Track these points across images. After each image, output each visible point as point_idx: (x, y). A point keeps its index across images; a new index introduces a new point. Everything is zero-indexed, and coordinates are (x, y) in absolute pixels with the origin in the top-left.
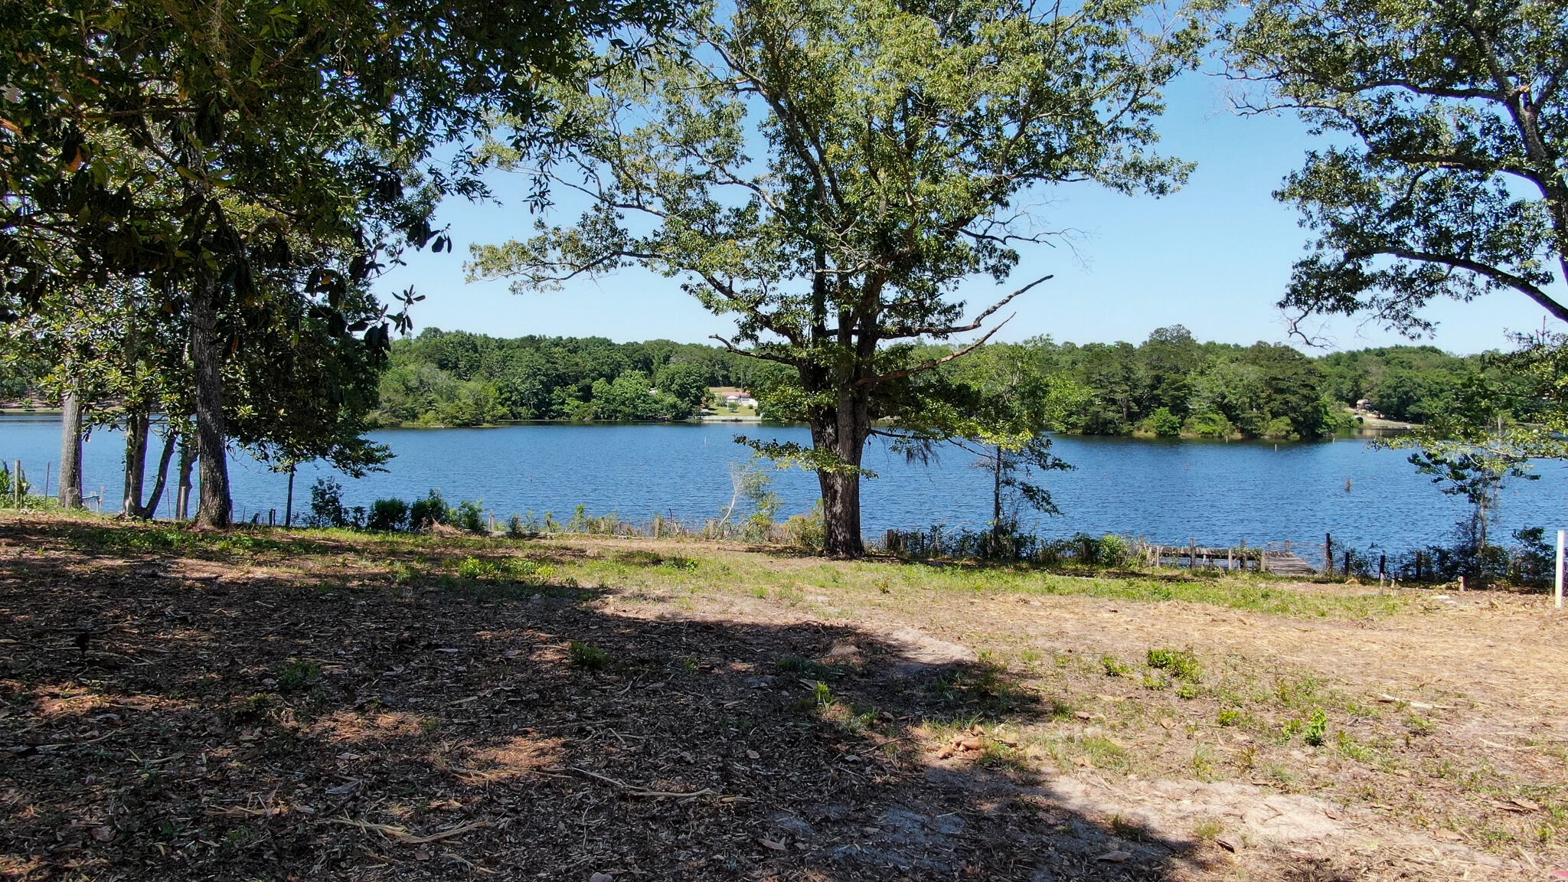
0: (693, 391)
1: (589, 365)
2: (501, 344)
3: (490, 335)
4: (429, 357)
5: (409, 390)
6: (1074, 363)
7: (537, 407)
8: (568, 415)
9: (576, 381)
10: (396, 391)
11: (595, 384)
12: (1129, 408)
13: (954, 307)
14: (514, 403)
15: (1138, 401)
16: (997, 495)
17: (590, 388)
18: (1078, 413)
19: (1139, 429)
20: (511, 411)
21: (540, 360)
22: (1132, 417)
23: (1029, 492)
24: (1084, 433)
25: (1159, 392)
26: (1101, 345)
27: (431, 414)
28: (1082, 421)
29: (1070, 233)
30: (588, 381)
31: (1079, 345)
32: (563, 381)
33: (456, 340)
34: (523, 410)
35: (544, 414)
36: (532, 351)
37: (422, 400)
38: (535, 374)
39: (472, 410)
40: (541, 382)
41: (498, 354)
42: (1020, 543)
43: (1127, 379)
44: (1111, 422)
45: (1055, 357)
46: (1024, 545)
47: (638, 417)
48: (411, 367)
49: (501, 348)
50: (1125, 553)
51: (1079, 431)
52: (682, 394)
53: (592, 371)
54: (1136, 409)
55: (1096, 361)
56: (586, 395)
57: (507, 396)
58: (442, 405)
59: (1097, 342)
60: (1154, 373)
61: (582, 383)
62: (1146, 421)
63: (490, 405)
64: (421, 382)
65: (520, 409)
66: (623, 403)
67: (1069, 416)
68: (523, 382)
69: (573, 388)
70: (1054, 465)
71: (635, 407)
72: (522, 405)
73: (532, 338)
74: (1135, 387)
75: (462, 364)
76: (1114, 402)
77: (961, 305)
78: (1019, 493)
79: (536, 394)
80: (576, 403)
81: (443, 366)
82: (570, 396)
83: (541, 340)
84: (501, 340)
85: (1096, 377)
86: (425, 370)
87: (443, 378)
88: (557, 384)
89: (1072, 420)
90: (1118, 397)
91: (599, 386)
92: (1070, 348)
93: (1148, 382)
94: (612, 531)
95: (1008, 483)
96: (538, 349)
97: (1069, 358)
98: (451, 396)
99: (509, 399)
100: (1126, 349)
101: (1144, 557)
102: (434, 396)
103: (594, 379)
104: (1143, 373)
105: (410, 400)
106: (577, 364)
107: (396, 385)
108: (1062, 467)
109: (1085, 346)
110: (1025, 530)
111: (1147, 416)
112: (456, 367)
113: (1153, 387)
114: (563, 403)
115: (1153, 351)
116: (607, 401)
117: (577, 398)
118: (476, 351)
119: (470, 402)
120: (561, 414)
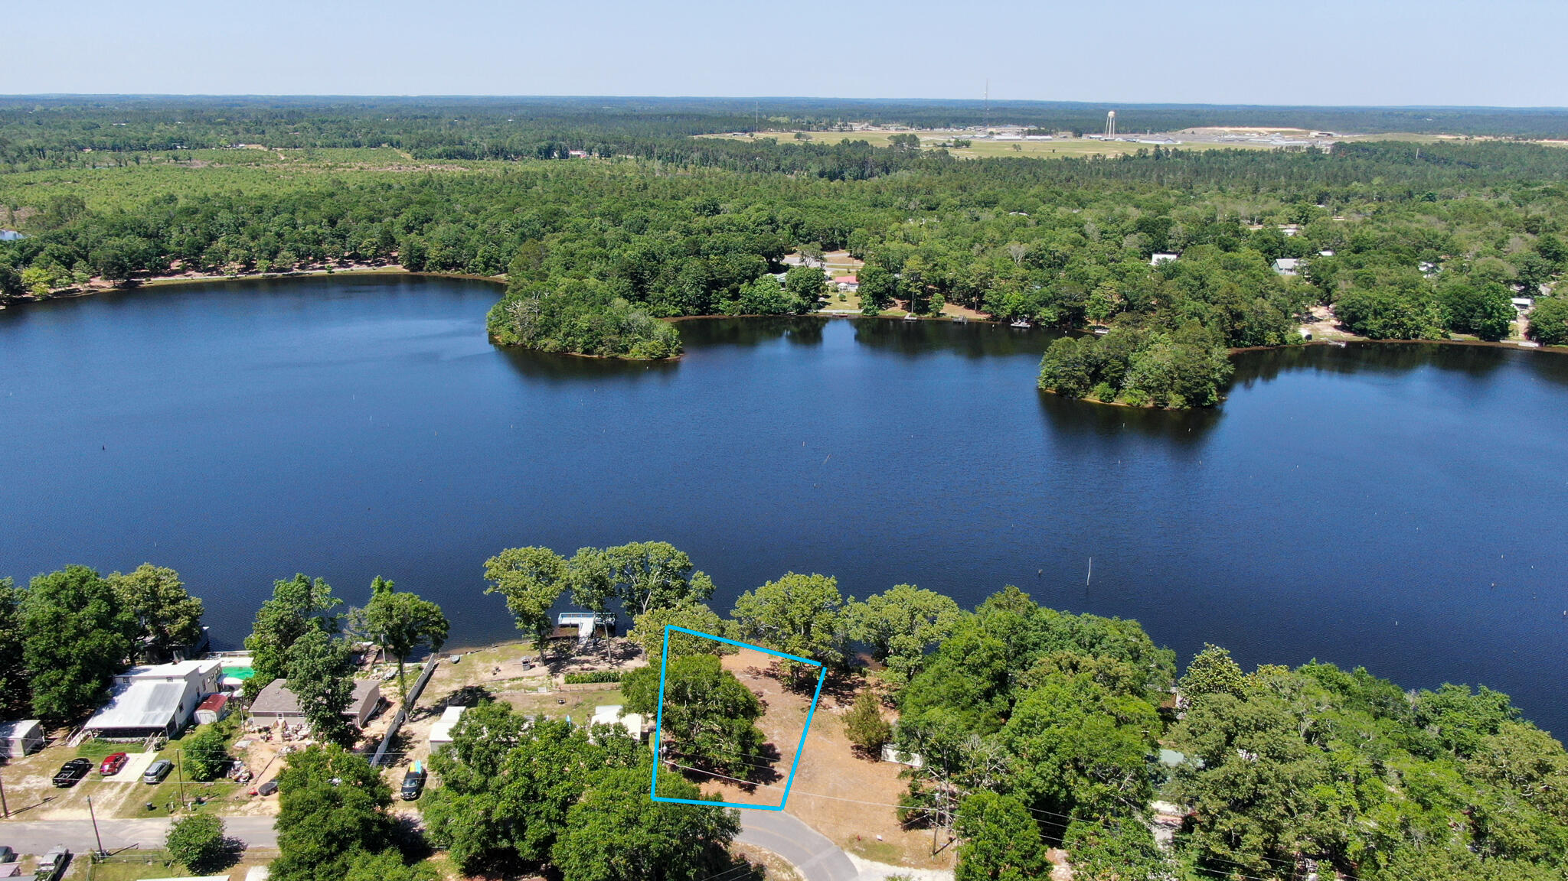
0: (812, 292)
1: (736, 272)
8: (723, 312)
11: (740, 288)
14: (684, 303)
17: (737, 290)
20: (682, 310)
21: (702, 273)
30: (734, 285)
32: (717, 286)
34: (690, 309)
35: (706, 310)
36: (696, 260)
38: (698, 283)
40: (703, 289)
41: (671, 264)
47: (773, 314)
52: (804, 293)
53: (739, 275)
56: (735, 295)
57: (679, 299)
61: (730, 287)
65: (687, 308)
66: (761, 303)
68: (690, 289)
69: (725, 291)
71: (770, 306)
72: (689, 304)
79: (700, 298)
80: (728, 302)
81: (633, 277)
82: (723, 296)
88: (714, 289)
91: (744, 288)
99: (681, 301)
103: (739, 284)
106: (726, 273)
112: (642, 276)
116: (750, 300)
117: (729, 299)
120: (717, 310)
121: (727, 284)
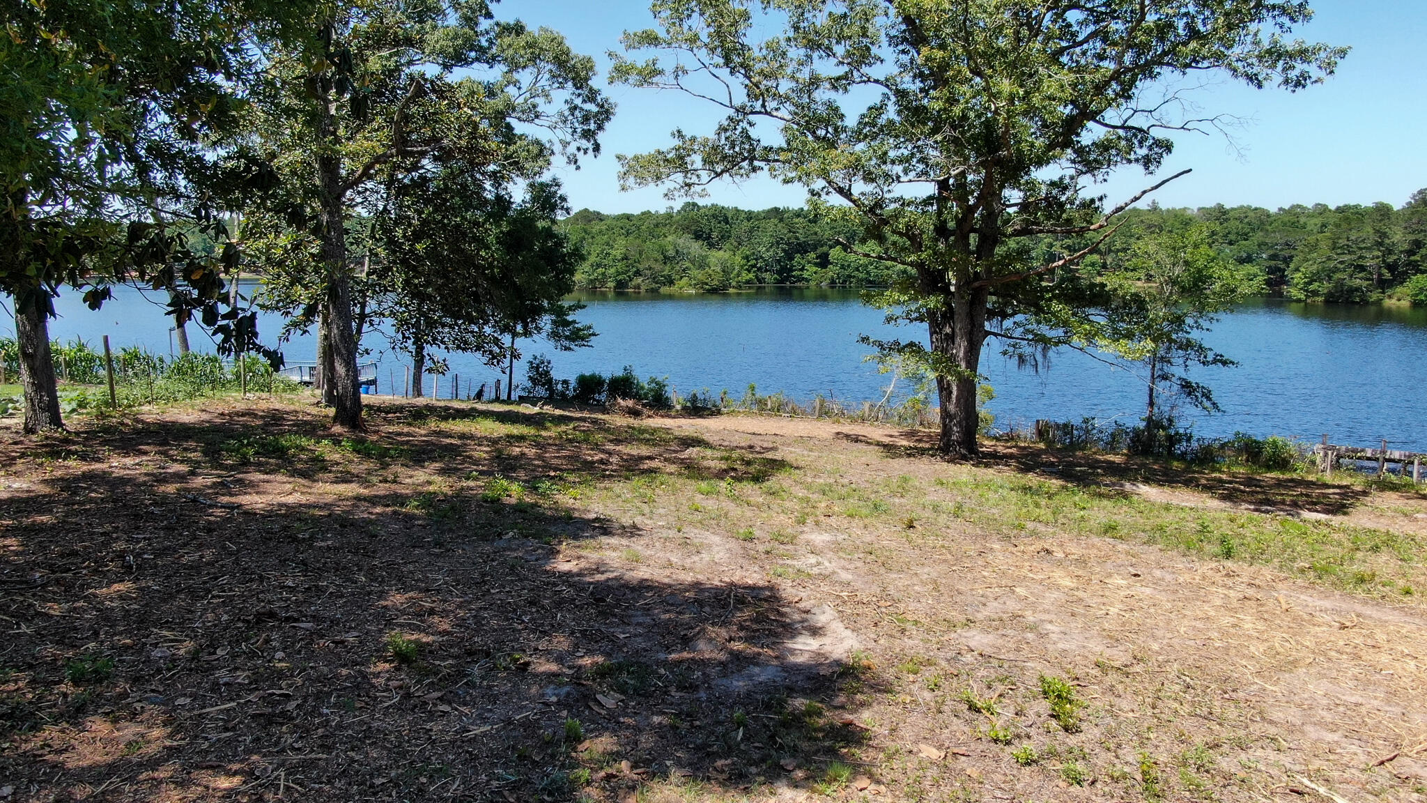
1: (826, 234)
2: (750, 216)
3: (740, 208)
4: (686, 229)
5: (666, 259)
6: (1324, 226)
7: (779, 272)
8: (807, 280)
9: (815, 249)
10: (656, 260)
11: (832, 252)
12: (1380, 275)
13: (1093, 201)
14: (760, 269)
15: (1392, 268)
16: (1151, 390)
17: (827, 255)
18: (1320, 280)
19: (1390, 297)
20: (757, 277)
21: (783, 230)
22: (1383, 285)
23: (1188, 388)
24: (1327, 302)
25: (1417, 258)
26: (1356, 207)
27: (685, 280)
28: (1325, 287)
29: (1225, 119)
30: (825, 249)
31: (1332, 207)
32: (803, 248)
33: (711, 213)
34: (767, 276)
35: (787, 279)
36: (776, 221)
37: (678, 268)
38: (778, 243)
39: (720, 276)
40: (784, 250)
41: (746, 225)
42: (1173, 440)
43: (1381, 244)
44: (1357, 289)
45: (1302, 220)
46: (1180, 441)
47: (870, 282)
48: (670, 238)
49: (749, 219)
50: (1291, 456)
51: (1320, 299)
53: (830, 240)
54: (1387, 275)
55: (1344, 226)
56: (824, 262)
57: (752, 263)
58: (695, 272)
59: (1352, 203)
60: (1412, 237)
61: (820, 251)
62: (1399, 289)
63: (735, 272)
64: (677, 252)
65: (763, 275)
66: (857, 269)
67: (1310, 283)
68: (768, 250)
69: (812, 255)
70: (1215, 361)
71: (868, 273)
72: (766, 271)
73: (776, 210)
74: (1390, 252)
75: (714, 235)
76: (1362, 268)
77: (1101, 199)
78: (1176, 388)
79: (779, 261)
80: (815, 269)
81: (698, 236)
82: (809, 262)
83: (786, 211)
84: (750, 212)
85: (1342, 242)
86: (681, 241)
87: (696, 248)
88: (798, 252)
89: (1311, 287)
90: (1368, 263)
91: (835, 253)
92: (1322, 210)
93: (1406, 247)
94: (778, 410)
95: (1165, 377)
96: (781, 220)
97: (1319, 221)
98: (702, 264)
99: (754, 266)
100: (1383, 211)
101: (1313, 463)
102: (687, 264)
103: (831, 247)
104: (1399, 237)
105: (667, 268)
106: (816, 233)
107: (656, 255)
108: (1225, 363)
109: (1338, 209)
110: (1181, 426)
111: (1401, 283)
112: (709, 237)
113: (1411, 252)
114: (802, 269)
115: (1413, 213)
116: (843, 267)
117: (816, 265)
118: (727, 223)
119: (718, 269)
120: (801, 279)
121: (815, 248)
